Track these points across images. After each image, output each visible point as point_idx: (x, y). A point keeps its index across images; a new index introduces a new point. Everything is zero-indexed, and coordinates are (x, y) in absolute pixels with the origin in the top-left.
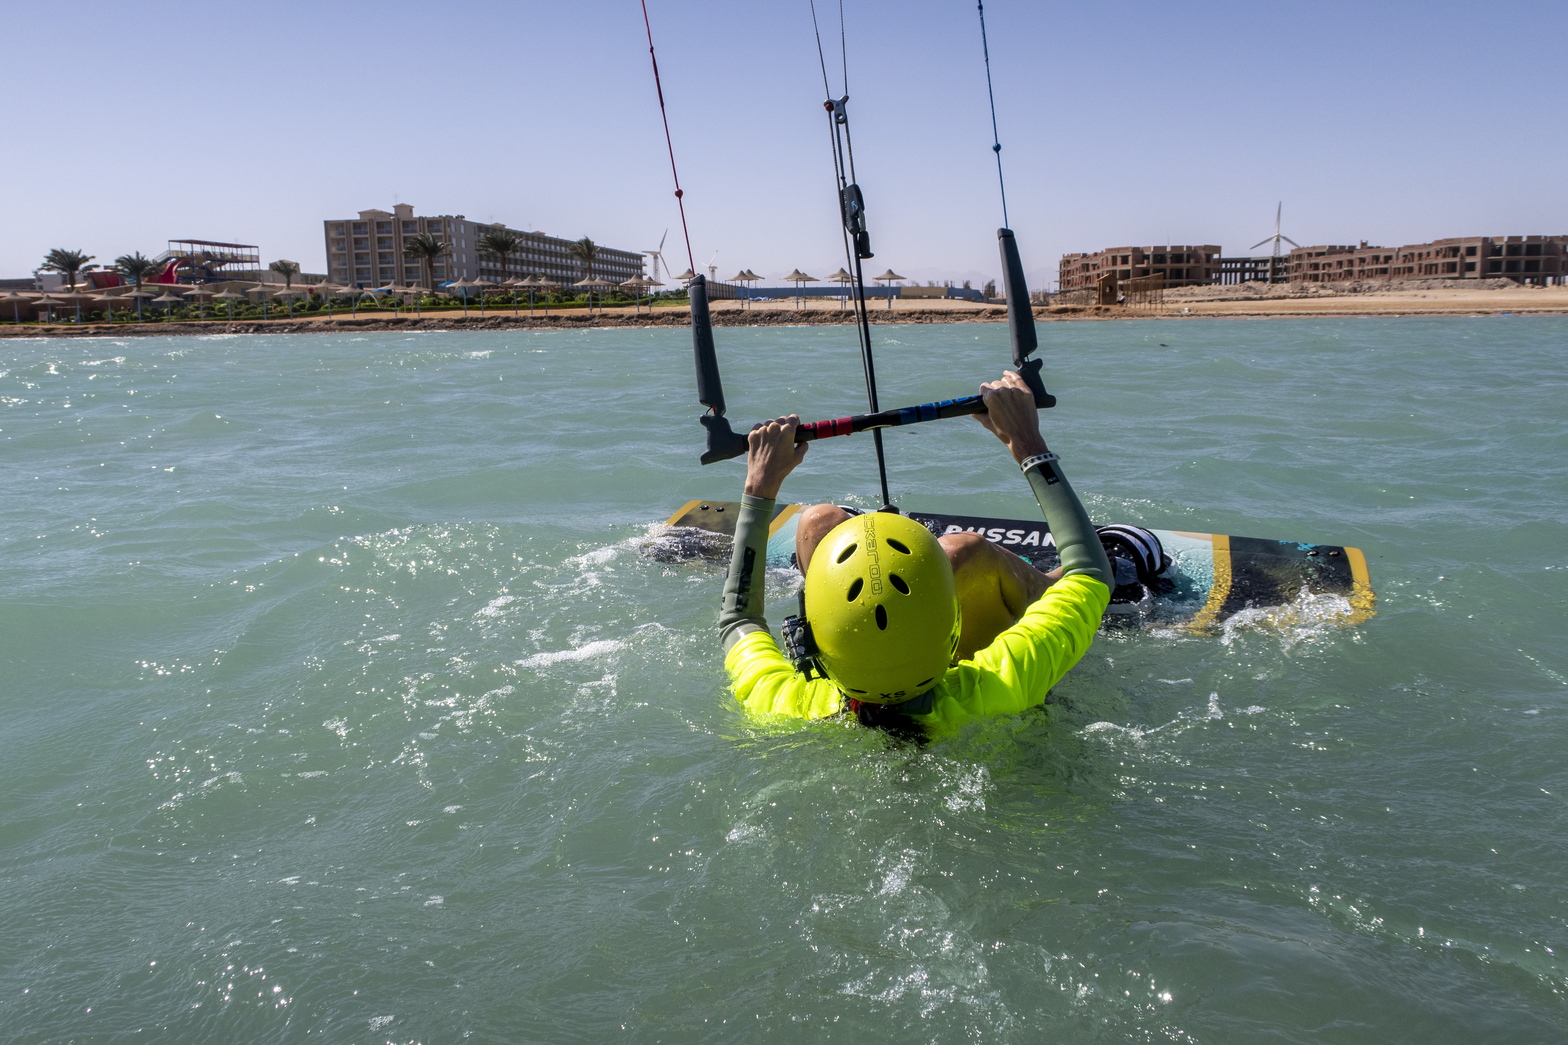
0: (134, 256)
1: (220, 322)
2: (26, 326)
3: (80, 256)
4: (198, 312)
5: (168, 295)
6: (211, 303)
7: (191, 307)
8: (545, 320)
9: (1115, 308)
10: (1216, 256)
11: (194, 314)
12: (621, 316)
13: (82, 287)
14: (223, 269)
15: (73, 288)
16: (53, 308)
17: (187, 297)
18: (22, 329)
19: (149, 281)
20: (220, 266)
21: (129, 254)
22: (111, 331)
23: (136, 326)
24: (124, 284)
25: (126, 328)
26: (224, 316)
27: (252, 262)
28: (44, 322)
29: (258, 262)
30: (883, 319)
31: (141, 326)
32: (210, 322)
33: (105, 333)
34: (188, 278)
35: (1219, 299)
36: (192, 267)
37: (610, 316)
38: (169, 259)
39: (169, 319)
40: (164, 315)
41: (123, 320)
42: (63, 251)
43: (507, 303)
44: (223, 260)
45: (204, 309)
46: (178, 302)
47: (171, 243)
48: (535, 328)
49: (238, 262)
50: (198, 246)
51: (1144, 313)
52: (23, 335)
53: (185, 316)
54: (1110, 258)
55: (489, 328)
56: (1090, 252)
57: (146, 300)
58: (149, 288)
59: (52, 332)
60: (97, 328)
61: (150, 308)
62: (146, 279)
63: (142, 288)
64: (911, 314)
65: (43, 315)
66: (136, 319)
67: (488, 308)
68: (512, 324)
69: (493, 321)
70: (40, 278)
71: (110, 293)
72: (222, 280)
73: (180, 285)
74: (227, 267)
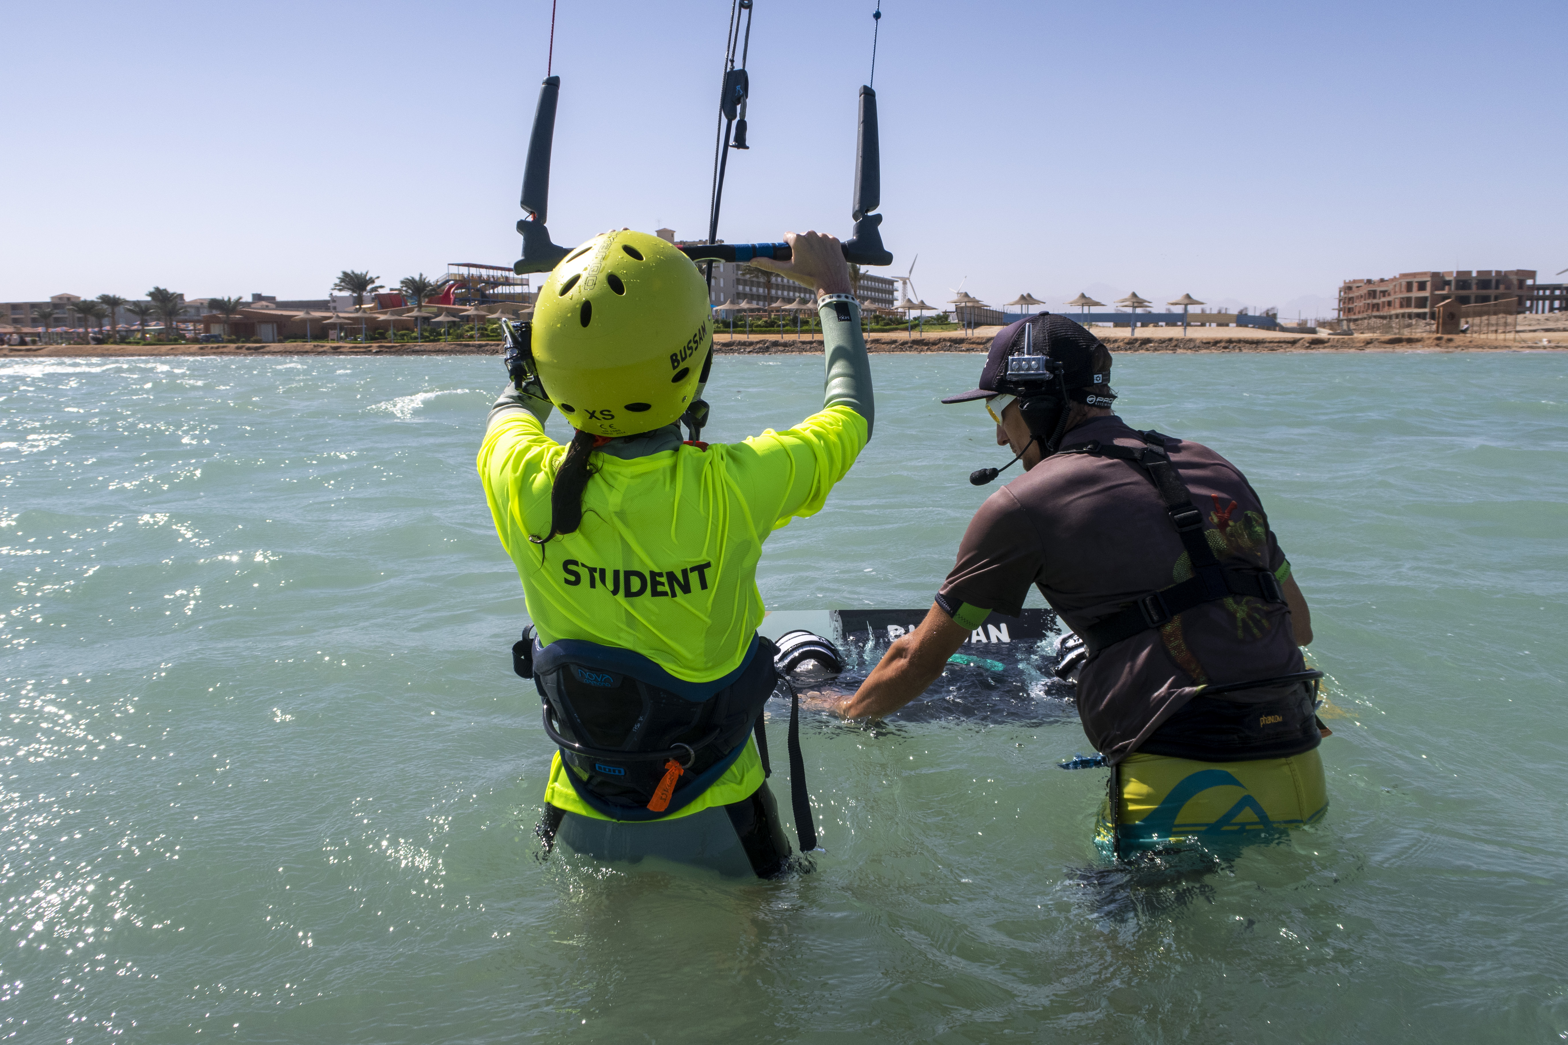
0: (417, 278)
1: (493, 343)
2: (316, 344)
3: (368, 278)
4: (473, 332)
5: (446, 316)
6: (484, 324)
7: (466, 327)
8: (815, 345)
9: (1458, 338)
10: (1530, 282)
11: (469, 334)
12: (894, 342)
13: (369, 308)
14: (496, 291)
15: (360, 308)
16: (341, 327)
17: (462, 317)
18: (312, 346)
19: (429, 302)
20: (493, 288)
21: (413, 276)
22: (392, 350)
23: (415, 346)
24: (406, 305)
25: (406, 347)
26: (496, 336)
27: (522, 285)
28: (334, 340)
29: (528, 285)
30: (1185, 348)
31: (420, 346)
32: (484, 343)
33: (386, 352)
34: (463, 300)
35: (1543, 329)
36: (468, 289)
37: (883, 341)
38: (448, 281)
39: (446, 339)
40: (441, 335)
41: (403, 339)
42: (353, 273)
43: (770, 326)
44: (496, 283)
45: (478, 329)
46: (454, 322)
47: (450, 266)
48: (804, 353)
49: (510, 285)
50: (475, 269)
51: (1496, 344)
52: (313, 352)
53: (460, 337)
54: (1404, 284)
55: (757, 352)
56: (1375, 278)
57: (426, 320)
58: (428, 310)
59: (339, 350)
60: (380, 347)
61: (429, 328)
62: (427, 300)
63: (423, 309)
64: (1216, 343)
65: (333, 334)
66: (416, 338)
67: (752, 332)
68: (781, 348)
69: (761, 345)
70: (334, 299)
71: (393, 314)
72: (494, 302)
73: (456, 307)
74: (500, 290)
